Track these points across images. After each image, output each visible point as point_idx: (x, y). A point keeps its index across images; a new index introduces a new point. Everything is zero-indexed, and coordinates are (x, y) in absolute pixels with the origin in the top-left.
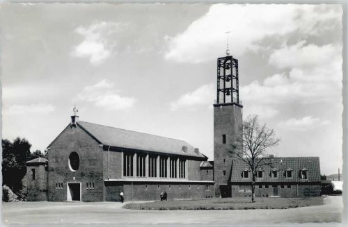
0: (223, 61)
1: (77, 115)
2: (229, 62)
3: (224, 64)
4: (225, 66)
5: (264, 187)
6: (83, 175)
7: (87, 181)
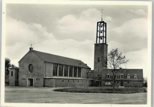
0: (99, 23)
1: (32, 47)
2: (102, 24)
3: (100, 25)
4: (100, 26)
5: (116, 82)
6: (34, 75)
7: (36, 78)
